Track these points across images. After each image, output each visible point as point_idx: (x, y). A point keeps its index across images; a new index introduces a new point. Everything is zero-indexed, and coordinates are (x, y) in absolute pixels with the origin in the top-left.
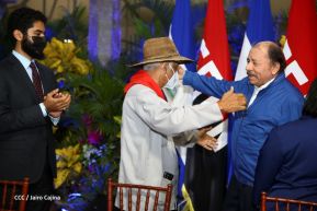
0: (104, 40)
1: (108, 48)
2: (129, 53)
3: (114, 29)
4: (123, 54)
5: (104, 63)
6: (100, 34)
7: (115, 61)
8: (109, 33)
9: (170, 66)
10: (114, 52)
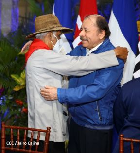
0: (6, 17)
1: (9, 23)
2: (25, 26)
3: (13, 8)
4: (21, 27)
5: (5, 35)
6: (3, 12)
7: (14, 32)
8: (10, 11)
9: (54, 35)
10: (13, 26)
